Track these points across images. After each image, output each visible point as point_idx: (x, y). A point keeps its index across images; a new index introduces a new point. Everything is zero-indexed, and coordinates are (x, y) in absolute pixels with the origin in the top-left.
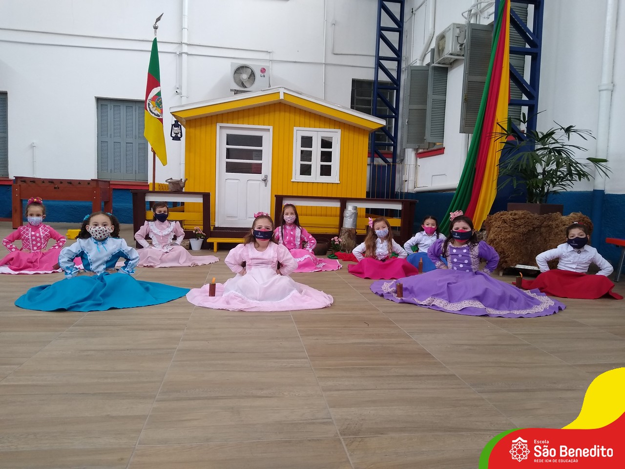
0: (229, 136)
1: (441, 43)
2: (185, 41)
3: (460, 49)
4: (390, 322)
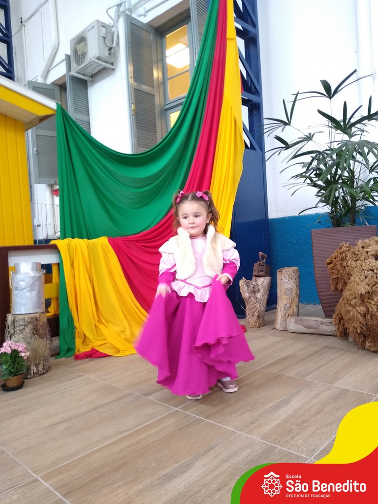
1: (79, 47)
3: (110, 54)
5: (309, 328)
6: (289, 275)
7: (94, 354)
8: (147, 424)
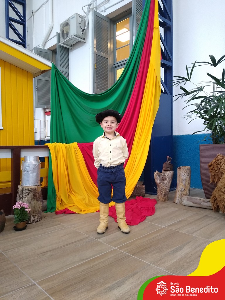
1: (65, 29)
3: (83, 33)
5: (196, 203)
6: (185, 171)
7: (67, 212)
8: (98, 256)
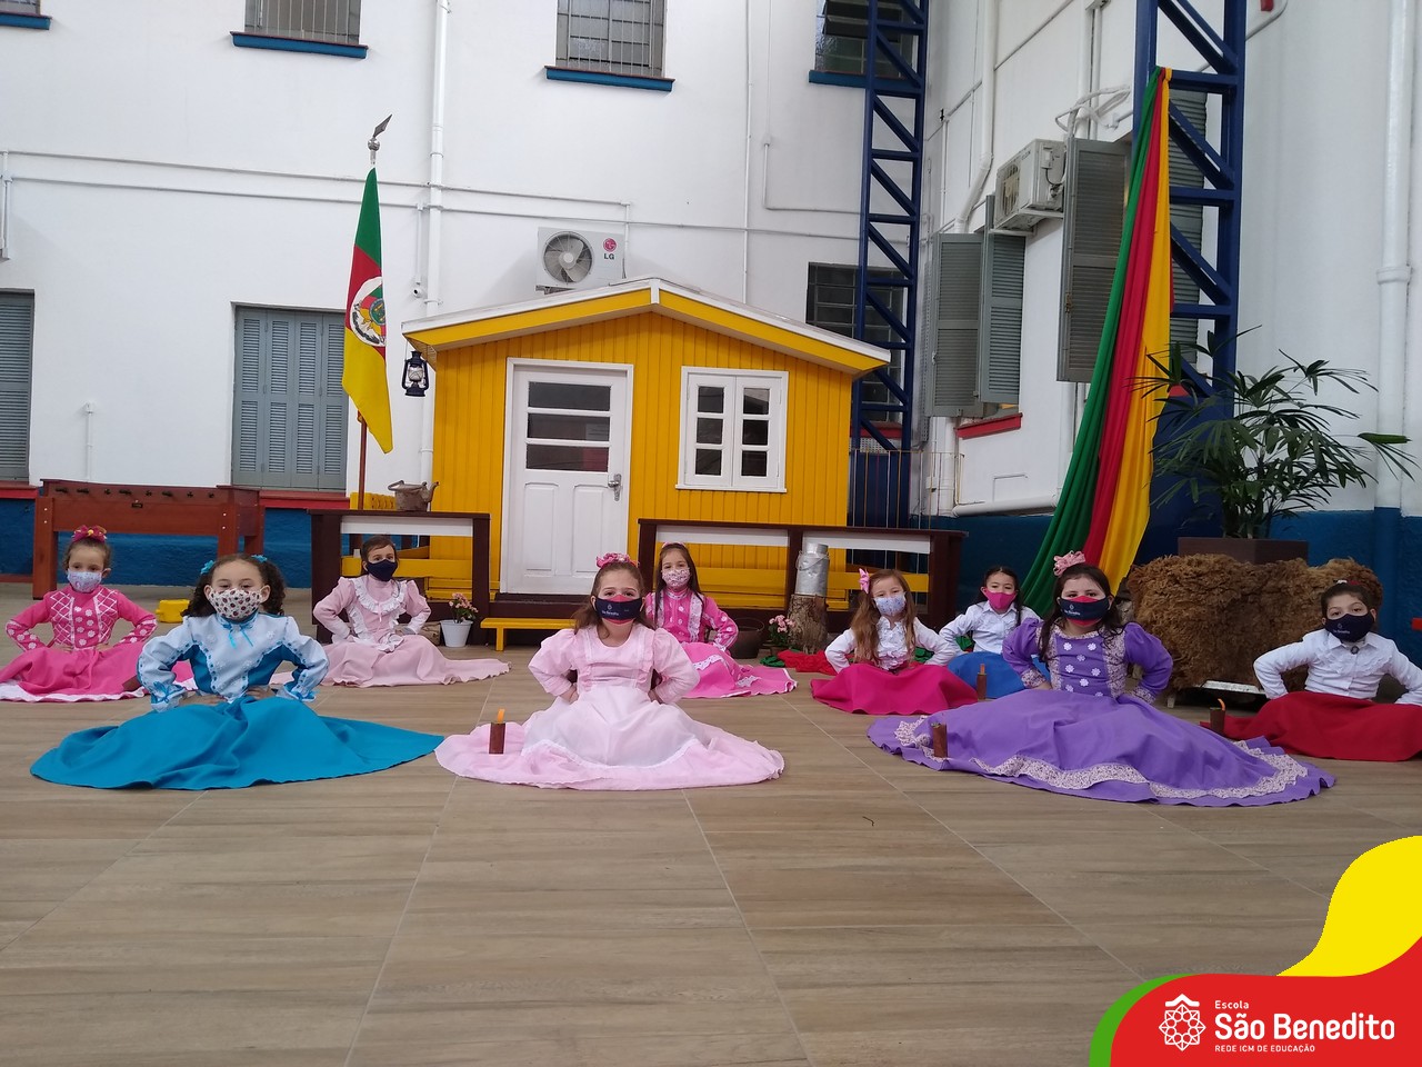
0: (533, 387)
1: (1009, 183)
2: (436, 180)
3: (1054, 196)
4: (923, 816)
